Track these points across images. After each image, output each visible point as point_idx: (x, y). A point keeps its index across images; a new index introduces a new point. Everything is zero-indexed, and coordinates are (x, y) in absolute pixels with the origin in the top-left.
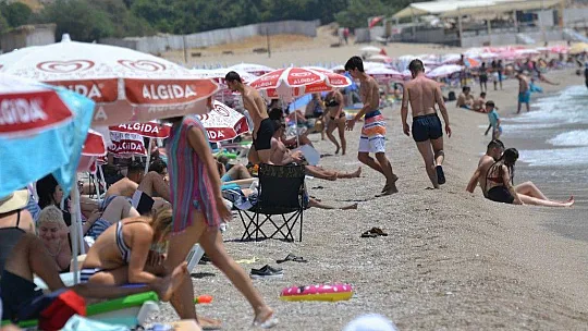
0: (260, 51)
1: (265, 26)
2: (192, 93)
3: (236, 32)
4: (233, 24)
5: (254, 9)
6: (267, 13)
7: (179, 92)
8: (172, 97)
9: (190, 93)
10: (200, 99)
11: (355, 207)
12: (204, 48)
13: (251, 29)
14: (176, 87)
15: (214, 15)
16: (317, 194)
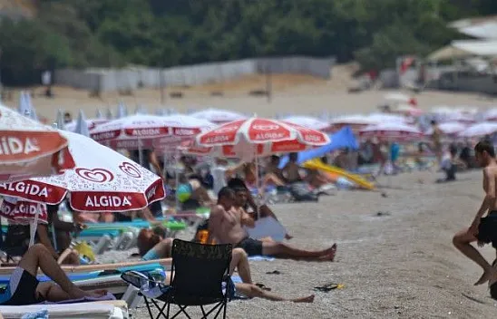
0: (259, 93)
1: (265, 62)
2: (34, 148)
3: (229, 68)
4: (224, 58)
5: (253, 41)
6: (268, 47)
7: (16, 146)
8: (7, 152)
9: (30, 147)
10: (44, 155)
11: (310, 300)
12: (186, 87)
13: (247, 66)
14: (12, 140)
15: (202, 46)
16: (269, 282)
